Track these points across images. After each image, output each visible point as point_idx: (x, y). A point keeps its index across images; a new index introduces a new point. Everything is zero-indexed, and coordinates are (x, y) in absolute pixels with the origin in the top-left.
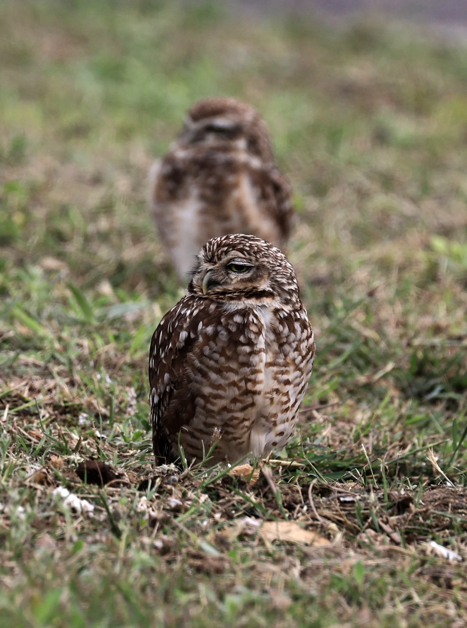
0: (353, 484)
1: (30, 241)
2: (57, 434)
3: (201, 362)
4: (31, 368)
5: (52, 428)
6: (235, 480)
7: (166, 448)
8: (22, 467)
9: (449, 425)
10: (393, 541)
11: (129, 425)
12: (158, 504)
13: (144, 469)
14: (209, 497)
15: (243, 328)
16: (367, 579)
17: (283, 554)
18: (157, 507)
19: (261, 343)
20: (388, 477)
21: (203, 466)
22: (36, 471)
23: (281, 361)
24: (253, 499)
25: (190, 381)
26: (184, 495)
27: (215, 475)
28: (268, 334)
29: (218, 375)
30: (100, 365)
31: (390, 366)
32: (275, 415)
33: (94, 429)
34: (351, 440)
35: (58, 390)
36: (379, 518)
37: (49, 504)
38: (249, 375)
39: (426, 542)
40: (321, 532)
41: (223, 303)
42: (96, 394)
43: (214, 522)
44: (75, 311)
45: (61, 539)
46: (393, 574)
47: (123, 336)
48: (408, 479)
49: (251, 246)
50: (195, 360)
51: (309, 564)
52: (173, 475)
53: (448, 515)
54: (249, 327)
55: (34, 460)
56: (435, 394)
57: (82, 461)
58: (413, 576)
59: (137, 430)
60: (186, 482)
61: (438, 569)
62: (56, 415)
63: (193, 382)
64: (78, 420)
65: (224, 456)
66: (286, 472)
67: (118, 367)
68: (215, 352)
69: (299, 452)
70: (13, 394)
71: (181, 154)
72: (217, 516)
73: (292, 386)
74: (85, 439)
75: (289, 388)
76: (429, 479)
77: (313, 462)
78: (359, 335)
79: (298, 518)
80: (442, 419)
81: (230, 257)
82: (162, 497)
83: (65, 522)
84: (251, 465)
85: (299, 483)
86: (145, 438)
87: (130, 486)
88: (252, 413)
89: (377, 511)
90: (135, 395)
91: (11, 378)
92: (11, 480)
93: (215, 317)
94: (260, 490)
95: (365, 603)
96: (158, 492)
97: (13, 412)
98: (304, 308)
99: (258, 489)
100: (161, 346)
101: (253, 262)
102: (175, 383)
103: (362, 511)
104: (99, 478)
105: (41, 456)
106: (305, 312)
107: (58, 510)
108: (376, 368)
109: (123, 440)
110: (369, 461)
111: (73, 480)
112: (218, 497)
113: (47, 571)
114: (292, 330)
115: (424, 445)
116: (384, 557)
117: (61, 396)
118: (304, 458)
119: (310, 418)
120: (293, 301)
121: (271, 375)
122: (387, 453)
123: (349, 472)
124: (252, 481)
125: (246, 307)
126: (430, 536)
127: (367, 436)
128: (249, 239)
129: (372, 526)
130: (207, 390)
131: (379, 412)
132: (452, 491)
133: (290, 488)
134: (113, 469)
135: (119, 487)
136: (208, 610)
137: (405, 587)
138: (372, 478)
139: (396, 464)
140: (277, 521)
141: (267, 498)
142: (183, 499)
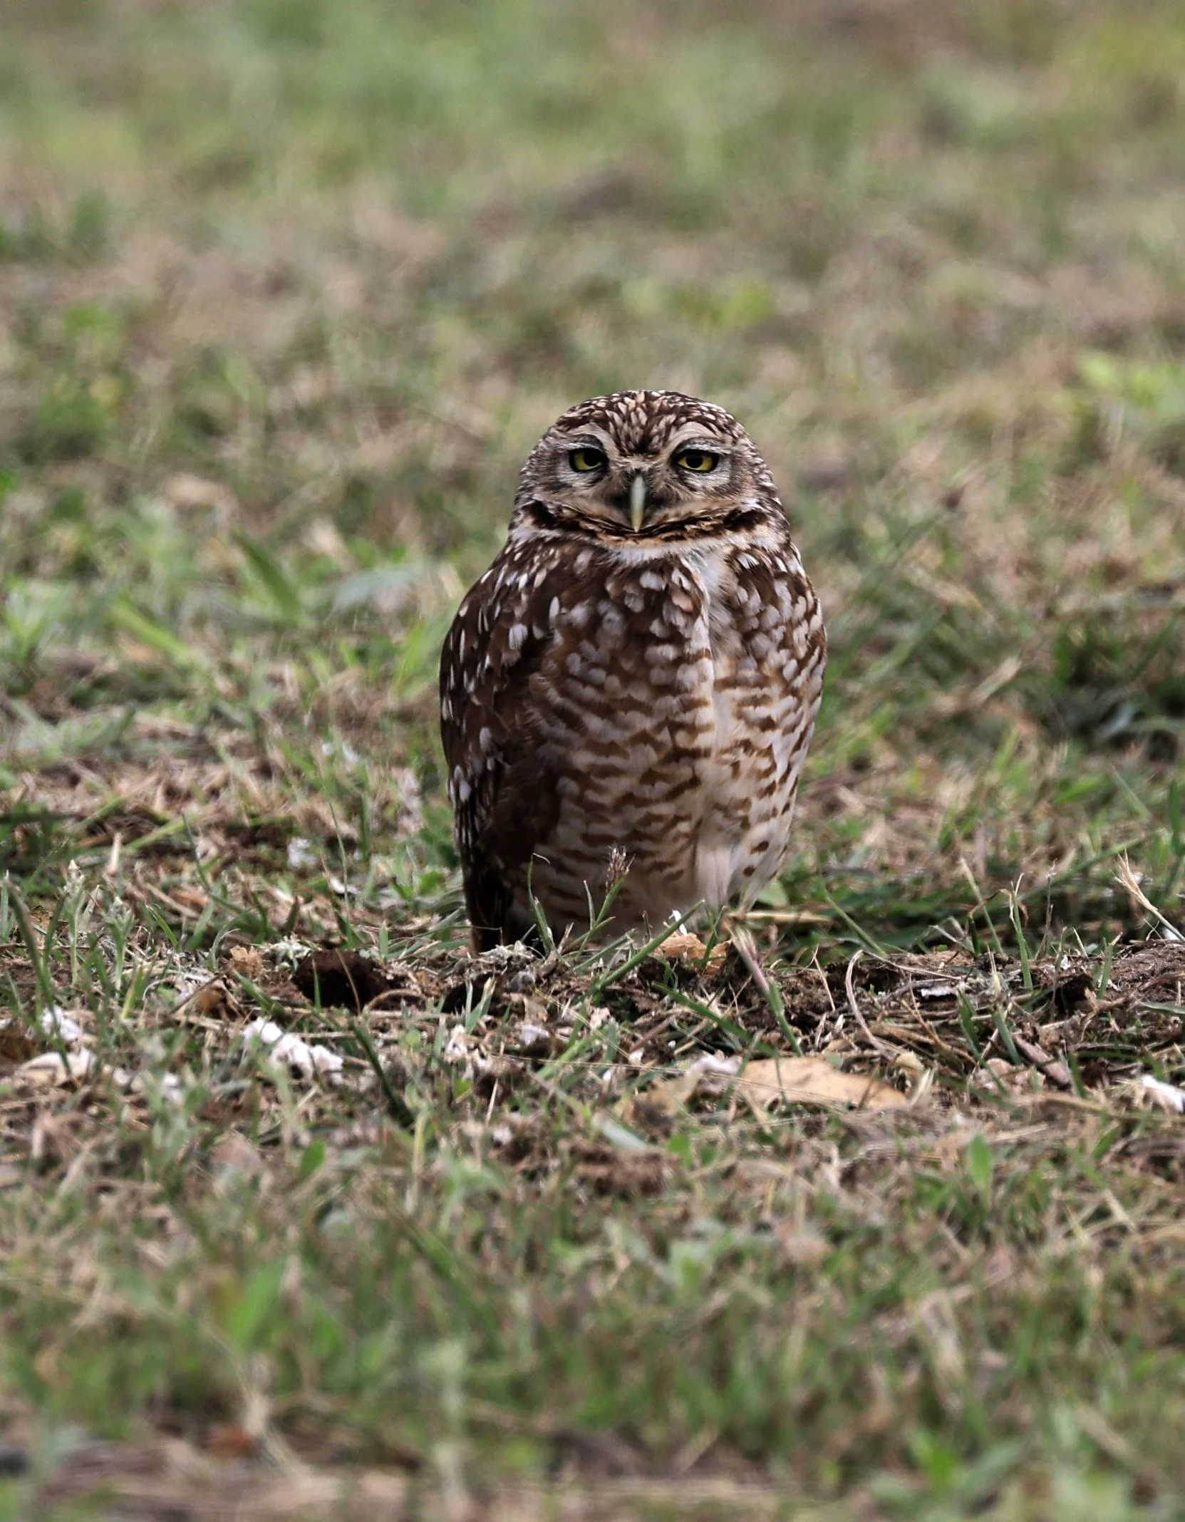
0: (947, 954)
1: (137, 440)
2: (241, 893)
3: (564, 693)
4: (166, 742)
5: (226, 881)
6: (670, 970)
7: (498, 903)
8: (164, 980)
9: (1160, 794)
10: (1051, 1081)
11: (408, 858)
12: (492, 1040)
13: (454, 961)
14: (611, 1013)
15: (658, 601)
16: (998, 1178)
17: (798, 1134)
18: (490, 1047)
19: (700, 635)
20: (1029, 931)
21: (592, 942)
22: (200, 987)
23: (749, 674)
24: (715, 1009)
25: (540, 740)
26: (553, 1013)
27: (622, 962)
28: (715, 616)
29: (605, 720)
30: (327, 722)
31: (1009, 668)
32: (745, 803)
33: (326, 874)
34: (933, 850)
35: (233, 788)
36: (1014, 1030)
37: (236, 1063)
38: (677, 714)
39: (1132, 1077)
42: (323, 791)
43: (628, 1071)
44: (258, 600)
45: (273, 1141)
46: (1059, 1159)
47: (375, 648)
48: (1075, 931)
50: (548, 689)
51: (861, 1153)
52: (523, 968)
53: (1176, 1011)
54: (671, 601)
55: (191, 959)
56: (1121, 723)
57: (305, 954)
58: (1107, 1161)
59: (428, 870)
60: (555, 982)
61: (1164, 1140)
62: (233, 848)
63: (549, 743)
64: (286, 856)
65: (640, 912)
66: (787, 938)
67: (370, 724)
68: (595, 665)
69: (813, 890)
70: (129, 808)
72: (635, 1057)
73: (778, 732)
74: (308, 900)
75: (773, 738)
76: (1124, 927)
77: (849, 909)
78: (930, 600)
79: (825, 1045)
80: (1143, 782)
82: (500, 1022)
83: (277, 1101)
85: (822, 966)
86: (447, 886)
87: (424, 1002)
88: (695, 801)
89: (1009, 1015)
90: (416, 787)
91: (119, 771)
92: (143, 1013)
93: (591, 582)
94: (731, 988)
95: (1000, 1235)
96: (489, 1013)
97: (131, 850)
99: (726, 985)
100: (464, 667)
102: (506, 749)
103: (974, 1018)
104: (351, 989)
105: (208, 951)
106: (796, 556)
107: (259, 1074)
108: (977, 674)
109: (397, 895)
110: (981, 899)
111: (287, 1001)
112: (634, 1013)
113: (244, 1220)
114: (771, 599)
115: (1105, 847)
116: (1035, 1122)
117: (241, 803)
118: (827, 902)
119: (833, 807)
121: (729, 709)
122: (1021, 874)
123: (936, 927)
124: (710, 968)
126: (1139, 1064)
127: (969, 837)
129: (1000, 1048)
130: (583, 759)
131: (993, 778)
132: (1180, 952)
133: (800, 976)
134: (379, 967)
135: (399, 1009)
136: (631, 1281)
137: (1089, 1190)
138: (990, 935)
139: (1045, 898)
140: (778, 1057)
141: (749, 1005)
142: (551, 1025)
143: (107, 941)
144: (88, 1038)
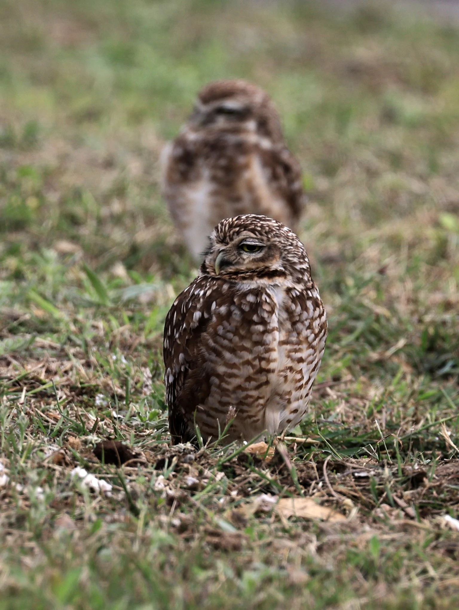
0: (367, 460)
1: (44, 225)
2: (75, 415)
3: (215, 342)
4: (47, 350)
5: (69, 409)
6: (251, 458)
7: (182, 427)
8: (40, 448)
10: (407, 515)
11: (145, 404)
12: (175, 483)
13: (161, 449)
14: (226, 475)
15: (256, 307)
16: (382, 554)
17: (300, 530)
18: (174, 485)
19: (274, 321)
20: (402, 453)
21: (219, 445)
22: (54, 452)
23: (294, 339)
24: (269, 476)
25: (205, 360)
26: (201, 473)
27: (231, 454)
28: (281, 314)
29: (232, 354)
30: (115, 347)
31: (402, 343)
32: (290, 393)
33: (111, 409)
34: (364, 416)
35: (74, 371)
36: (393, 493)
37: (67, 485)
38: (262, 354)
39: (441, 516)
40: (336, 508)
41: (235, 283)
42: (111, 376)
43: (231, 499)
44: (90, 294)
45: (80, 519)
46: (408, 548)
47: (137, 317)
48: (421, 454)
49: (262, 226)
50: (209, 340)
51: (325, 539)
52: (190, 453)
54: (262, 306)
55: (52, 441)
56: (447, 369)
57: (99, 441)
58: (428, 549)
59: (153, 410)
60: (202, 459)
61: (452, 543)
63: (208, 362)
64: (94, 401)
65: (240, 434)
66: (301, 449)
67: (133, 348)
68: (229, 331)
69: (313, 429)
70: (30, 377)
71: (192, 137)
72: (234, 493)
73: (305, 364)
74: (102, 420)
75: (303, 366)
76: (442, 453)
77: (328, 438)
78: (371, 312)
79: (313, 494)
80: (454, 394)
81: (241, 237)
82: (178, 475)
83: (83, 502)
84: (266, 442)
85: (314, 461)
86: (161, 417)
87: (147, 465)
88: (266, 391)
89: (391, 486)
90: (151, 375)
91: (27, 361)
93: (228, 297)
94: (276, 467)
95: (381, 577)
96: (175, 471)
97: (30, 394)
98: (316, 286)
99: (274, 466)
100: (175, 327)
101: (265, 242)
102: (190, 363)
103: (377, 487)
104: (117, 458)
105: (58, 437)
106: (317, 290)
107: (77, 490)
108: (388, 345)
109: (139, 420)
110: (382, 437)
111: (90, 461)
112: (235, 475)
113: (66, 550)
114: (305, 308)
115: (437, 420)
116: (399, 531)
117: (77, 377)
118: (319, 435)
119: (324, 395)
120: (305, 280)
121: (284, 353)
122: (400, 428)
123: (363, 448)
124: (268, 459)
125: (259, 287)
126: (444, 510)
127: (380, 412)
128: (260, 219)
129: (387, 500)
130: (222, 369)
131: (391, 388)
133: (305, 465)
134: (129, 449)
135: (136, 466)
136: (226, 586)
137: (420, 561)
138: (386, 453)
139: (409, 439)
140: (293, 497)
141: (283, 475)
142: (200, 478)
143: (17, 431)
144: (6, 470)
